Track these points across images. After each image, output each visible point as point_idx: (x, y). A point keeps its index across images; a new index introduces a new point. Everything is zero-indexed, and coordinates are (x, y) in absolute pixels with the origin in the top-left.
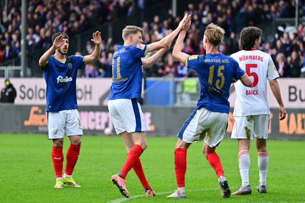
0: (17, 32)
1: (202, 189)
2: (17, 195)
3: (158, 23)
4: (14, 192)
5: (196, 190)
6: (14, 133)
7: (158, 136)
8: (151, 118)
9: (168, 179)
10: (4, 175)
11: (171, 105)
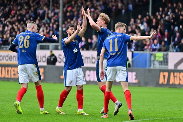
0: (57, 23)
1: (166, 118)
2: (56, 120)
3: (140, 19)
4: (55, 117)
5: (162, 118)
6: (55, 83)
7: (140, 86)
8: (136, 75)
9: (146, 111)
10: (49, 108)
11: (148, 68)
